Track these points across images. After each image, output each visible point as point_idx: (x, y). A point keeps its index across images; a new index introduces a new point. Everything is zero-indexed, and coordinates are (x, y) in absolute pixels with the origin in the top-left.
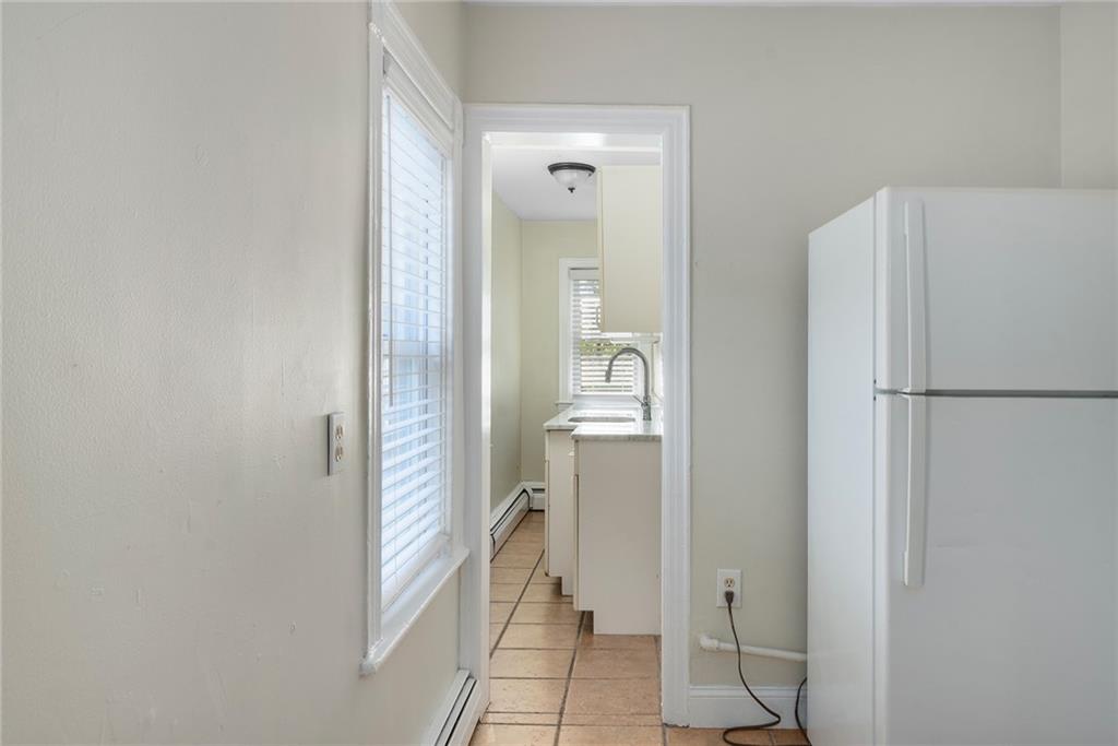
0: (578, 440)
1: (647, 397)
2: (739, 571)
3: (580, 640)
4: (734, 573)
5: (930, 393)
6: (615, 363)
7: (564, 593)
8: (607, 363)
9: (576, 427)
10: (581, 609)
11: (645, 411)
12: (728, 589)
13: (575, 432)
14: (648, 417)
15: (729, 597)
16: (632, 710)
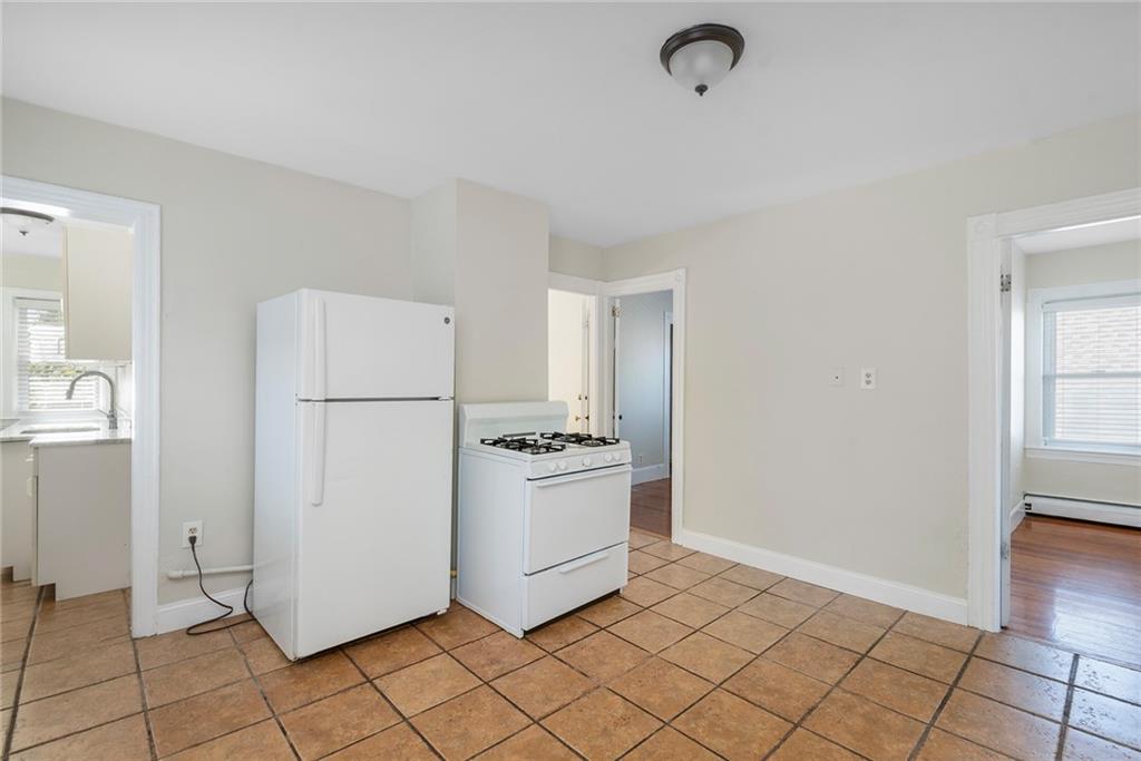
0: (37, 448)
1: (113, 410)
2: (200, 522)
3: (40, 609)
4: (197, 524)
5: (327, 401)
6: (78, 383)
7: (15, 579)
8: (69, 383)
9: (32, 438)
10: (40, 584)
11: (111, 422)
12: (191, 535)
13: (31, 442)
14: (114, 425)
15: (193, 540)
16: (102, 639)
